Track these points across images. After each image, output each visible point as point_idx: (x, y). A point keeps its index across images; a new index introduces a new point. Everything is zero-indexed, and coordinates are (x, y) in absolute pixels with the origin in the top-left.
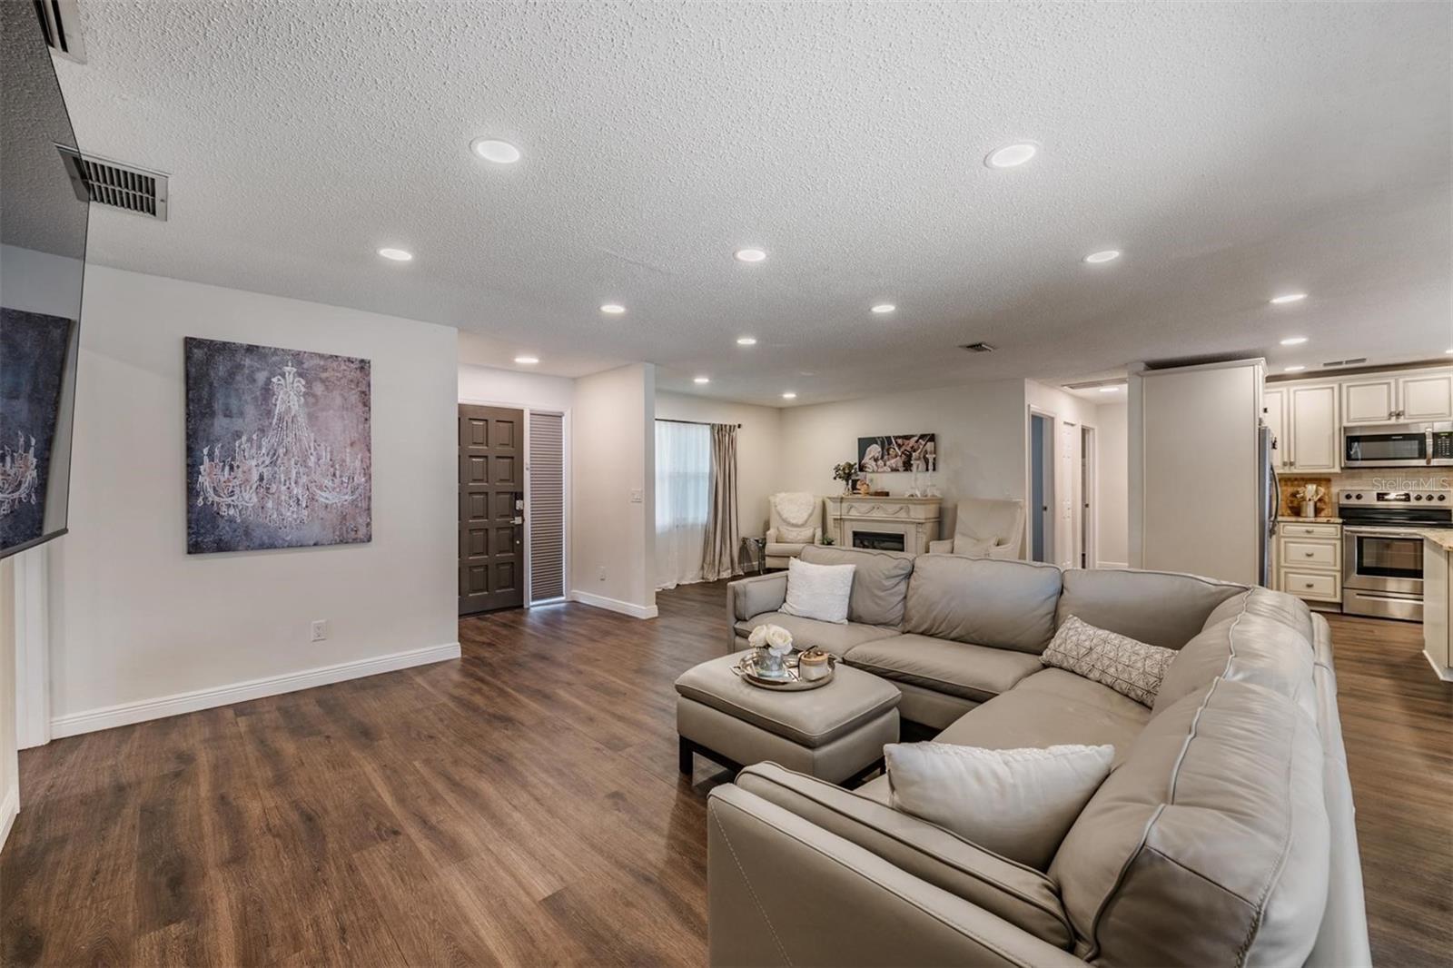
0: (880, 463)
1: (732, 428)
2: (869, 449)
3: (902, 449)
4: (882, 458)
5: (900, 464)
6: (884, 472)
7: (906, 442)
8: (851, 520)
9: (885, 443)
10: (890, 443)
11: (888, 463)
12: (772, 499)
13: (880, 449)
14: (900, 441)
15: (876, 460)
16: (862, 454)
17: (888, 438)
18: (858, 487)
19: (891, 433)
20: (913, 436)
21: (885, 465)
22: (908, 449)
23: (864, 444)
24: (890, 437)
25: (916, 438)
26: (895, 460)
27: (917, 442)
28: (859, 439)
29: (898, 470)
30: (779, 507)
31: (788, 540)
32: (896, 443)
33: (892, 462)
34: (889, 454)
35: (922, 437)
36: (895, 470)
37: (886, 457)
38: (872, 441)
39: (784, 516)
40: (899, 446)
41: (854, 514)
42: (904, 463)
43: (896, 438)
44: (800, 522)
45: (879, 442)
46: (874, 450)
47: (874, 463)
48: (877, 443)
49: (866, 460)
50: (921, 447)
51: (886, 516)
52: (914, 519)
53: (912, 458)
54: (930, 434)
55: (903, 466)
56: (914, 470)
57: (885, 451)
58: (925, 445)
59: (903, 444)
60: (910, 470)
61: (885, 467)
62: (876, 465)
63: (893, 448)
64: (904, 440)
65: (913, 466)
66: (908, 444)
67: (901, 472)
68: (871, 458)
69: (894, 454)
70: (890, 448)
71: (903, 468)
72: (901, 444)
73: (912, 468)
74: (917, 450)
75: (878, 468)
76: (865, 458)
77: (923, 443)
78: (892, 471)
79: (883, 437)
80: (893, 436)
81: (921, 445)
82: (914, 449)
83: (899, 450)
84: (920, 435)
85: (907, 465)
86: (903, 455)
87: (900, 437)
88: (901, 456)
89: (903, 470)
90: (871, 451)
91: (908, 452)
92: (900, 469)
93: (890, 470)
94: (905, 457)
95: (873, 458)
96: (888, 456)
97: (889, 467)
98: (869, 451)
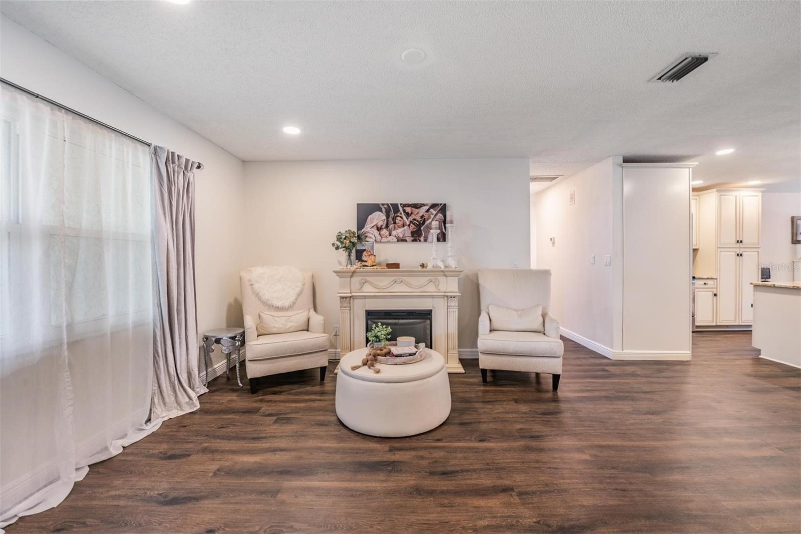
0: (385, 232)
1: (188, 166)
2: (370, 216)
3: (411, 218)
4: (387, 226)
5: (408, 234)
6: (389, 242)
7: (416, 211)
8: (365, 297)
9: (392, 211)
10: (396, 210)
11: (394, 233)
12: (246, 276)
13: (385, 217)
14: (408, 210)
15: (379, 229)
16: (361, 224)
17: (395, 206)
18: (364, 258)
19: (399, 200)
20: (424, 205)
21: (390, 235)
22: (418, 218)
23: (365, 211)
24: (397, 205)
25: (427, 208)
26: (402, 229)
27: (427, 211)
28: (358, 204)
29: (406, 241)
30: (256, 286)
31: (274, 331)
32: (404, 211)
33: (399, 232)
34: (395, 223)
35: (434, 206)
36: (401, 240)
37: (391, 226)
38: (376, 208)
39: (265, 298)
40: (408, 215)
41: (368, 289)
42: (413, 233)
43: (404, 206)
44: (287, 303)
45: (384, 210)
46: (378, 218)
47: (376, 233)
48: (381, 211)
49: (367, 228)
50: (432, 216)
51: (411, 291)
52: (445, 292)
53: (422, 228)
54: (441, 204)
55: (412, 236)
56: (426, 240)
57: (390, 219)
58: (436, 215)
59: (412, 213)
60: (420, 241)
61: (390, 237)
62: (380, 234)
63: (400, 217)
64: (413, 209)
65: (423, 236)
66: (418, 213)
67: (409, 242)
68: (373, 227)
69: (401, 223)
70: (397, 216)
71: (413, 239)
72: (410, 213)
73: (422, 239)
74: (428, 220)
75: (382, 238)
76: (365, 227)
77: (435, 213)
78: (398, 241)
79: (387, 204)
80: (401, 204)
81: (432, 214)
82: (424, 219)
83: (407, 219)
84: (430, 205)
85: (417, 235)
86: (411, 224)
87: (409, 205)
88: (409, 225)
89: (413, 241)
90: (373, 219)
91: (417, 221)
92: (409, 239)
93: (396, 240)
94: (414, 226)
95: (375, 227)
96: (393, 225)
97: (396, 236)
98: (370, 219)
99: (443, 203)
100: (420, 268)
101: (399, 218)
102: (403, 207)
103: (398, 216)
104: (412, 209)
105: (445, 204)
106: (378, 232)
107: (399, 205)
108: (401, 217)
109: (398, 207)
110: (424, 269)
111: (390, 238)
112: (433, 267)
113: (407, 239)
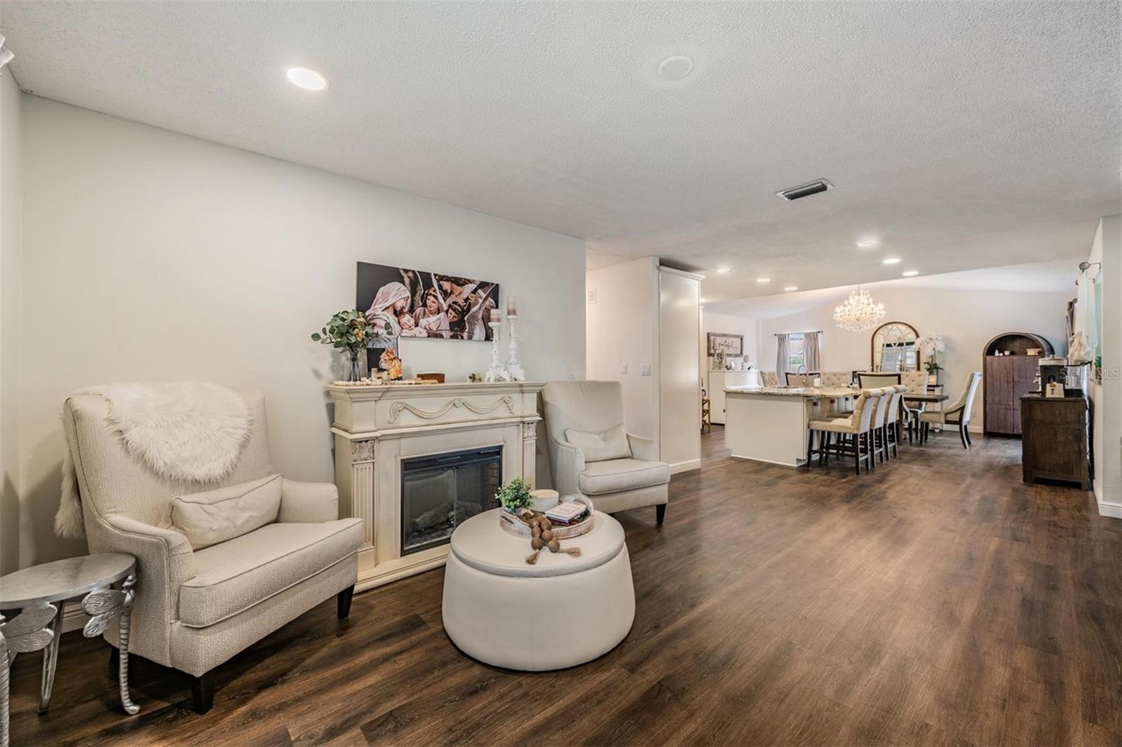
0: (407, 319)
2: (381, 289)
3: (450, 301)
4: (412, 310)
5: (445, 325)
6: (414, 337)
7: (458, 289)
8: (401, 436)
9: (421, 283)
10: (428, 285)
11: (423, 322)
13: (408, 294)
14: (446, 286)
15: (398, 313)
16: (365, 301)
17: (426, 277)
18: (383, 365)
19: (435, 266)
20: (469, 281)
21: (417, 325)
22: (461, 301)
23: (371, 278)
24: (429, 274)
25: (473, 286)
26: (437, 317)
27: (474, 292)
28: (359, 263)
29: (441, 336)
32: (440, 287)
33: (431, 321)
34: (425, 305)
35: (483, 285)
36: (434, 335)
37: (419, 310)
38: (394, 275)
40: (446, 294)
41: (407, 421)
42: (452, 325)
43: (441, 278)
45: (407, 281)
46: (396, 293)
47: (392, 319)
48: (403, 282)
49: (377, 309)
50: (481, 301)
51: (476, 418)
52: (521, 417)
53: (466, 318)
54: (493, 284)
55: (451, 330)
56: (470, 338)
57: (418, 298)
58: (486, 299)
59: (452, 292)
60: (462, 338)
61: (417, 328)
62: (399, 323)
63: (434, 296)
64: (454, 285)
65: (467, 330)
66: (461, 293)
67: (447, 339)
68: (386, 308)
69: (434, 306)
70: (428, 295)
71: (452, 333)
72: (449, 291)
73: (465, 335)
74: (475, 305)
75: (402, 329)
76: (372, 308)
77: (484, 296)
78: (429, 336)
79: (414, 272)
80: (435, 275)
81: (481, 298)
82: (470, 303)
83: (445, 301)
84: (478, 283)
85: (458, 328)
86: (450, 310)
87: (448, 279)
88: (447, 312)
89: (452, 337)
90: (388, 294)
91: (460, 306)
92: (446, 334)
93: (426, 335)
94: (454, 314)
95: (391, 309)
96: (422, 308)
97: (425, 328)
98: (383, 294)
99: (496, 282)
100: (469, 382)
101: (431, 298)
102: (438, 281)
103: (431, 294)
104: (452, 287)
105: (497, 285)
106: (396, 319)
107: (433, 277)
108: (436, 297)
109: (431, 279)
110: (476, 383)
111: (416, 331)
112: (496, 380)
113: (444, 334)
